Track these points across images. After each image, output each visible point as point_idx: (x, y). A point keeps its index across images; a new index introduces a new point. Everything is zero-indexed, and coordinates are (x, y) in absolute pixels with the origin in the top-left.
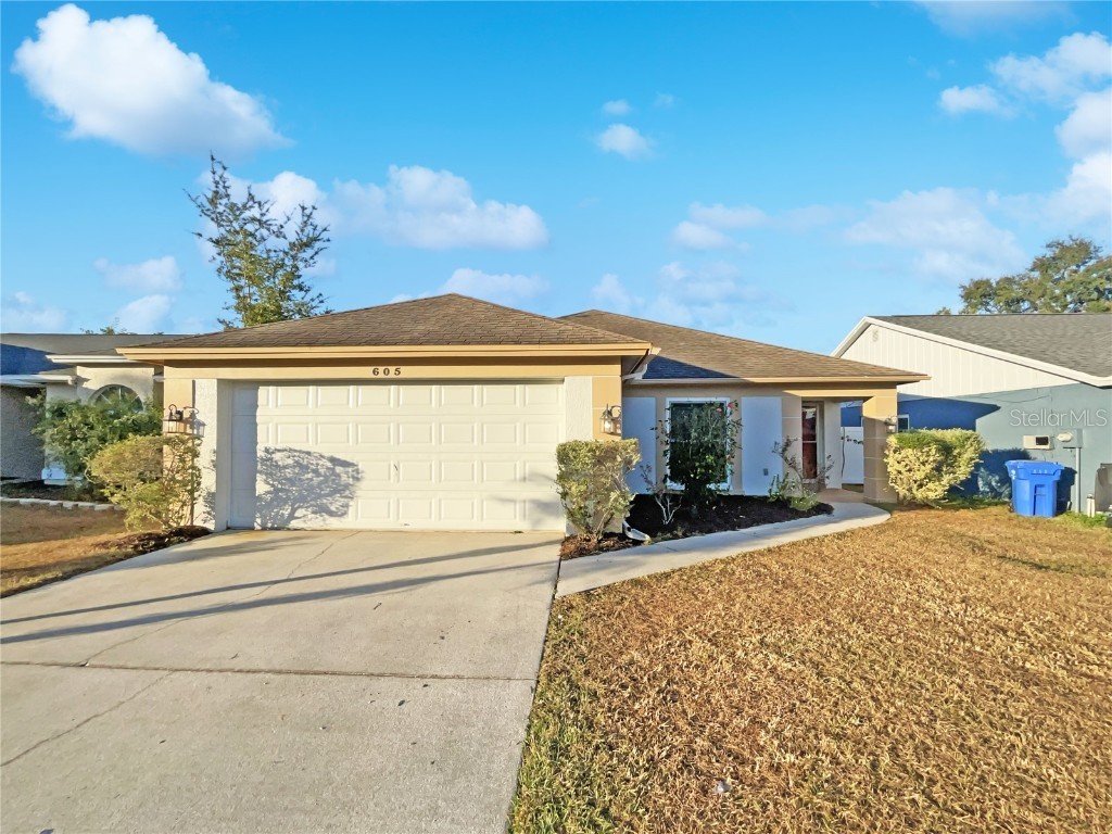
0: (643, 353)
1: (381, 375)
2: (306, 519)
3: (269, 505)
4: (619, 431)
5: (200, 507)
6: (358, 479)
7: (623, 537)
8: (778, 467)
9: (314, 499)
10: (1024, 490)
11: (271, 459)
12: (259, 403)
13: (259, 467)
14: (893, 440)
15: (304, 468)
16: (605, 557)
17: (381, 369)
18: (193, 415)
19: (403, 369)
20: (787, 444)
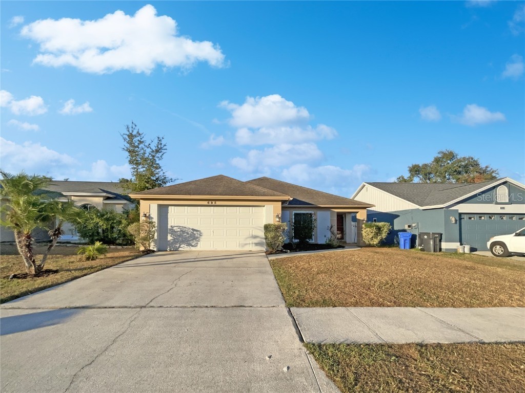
0: (288, 199)
1: (210, 204)
2: (184, 248)
3: (172, 243)
4: (281, 221)
5: (152, 244)
6: (201, 236)
7: (282, 251)
8: (329, 235)
9: (187, 242)
10: (402, 242)
11: (173, 229)
13: (169, 232)
14: (363, 226)
15: (184, 232)
17: (210, 202)
18: (149, 215)
19: (217, 202)
20: (331, 227)
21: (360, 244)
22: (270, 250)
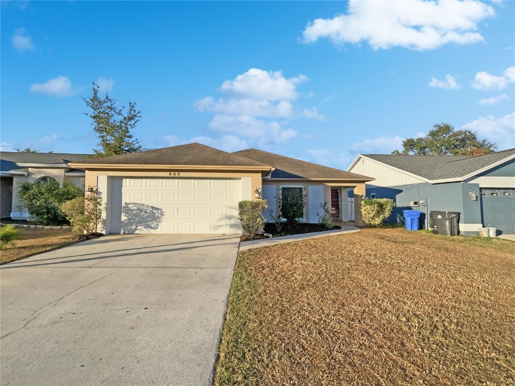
0: (269, 170)
1: (172, 175)
2: (141, 230)
3: (127, 225)
4: (261, 197)
5: (100, 226)
6: (162, 215)
7: (262, 235)
8: (322, 213)
9: (145, 223)
10: (408, 221)
11: (127, 207)
12: (123, 185)
13: (123, 210)
14: (363, 202)
15: (141, 210)
16: (256, 242)
17: (172, 173)
18: (97, 190)
19: (181, 173)
20: (325, 203)
21: (358, 224)
22: (248, 234)
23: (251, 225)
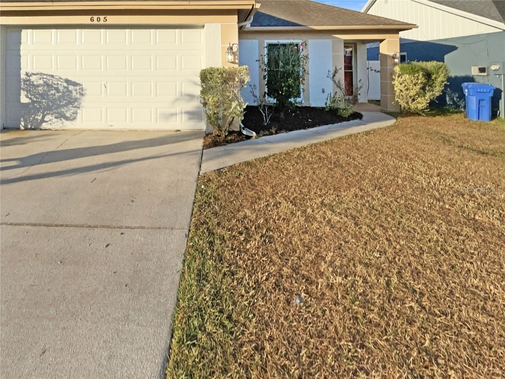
0: (251, 7)
1: (95, 22)
2: (51, 122)
4: (237, 61)
6: (82, 95)
7: (240, 133)
8: (330, 88)
9: (56, 109)
10: (472, 102)
11: (29, 80)
12: (22, 41)
13: (22, 86)
14: (397, 69)
16: (229, 147)
17: (95, 17)
19: (108, 17)
20: (336, 72)
22: (215, 132)
23: (221, 115)
